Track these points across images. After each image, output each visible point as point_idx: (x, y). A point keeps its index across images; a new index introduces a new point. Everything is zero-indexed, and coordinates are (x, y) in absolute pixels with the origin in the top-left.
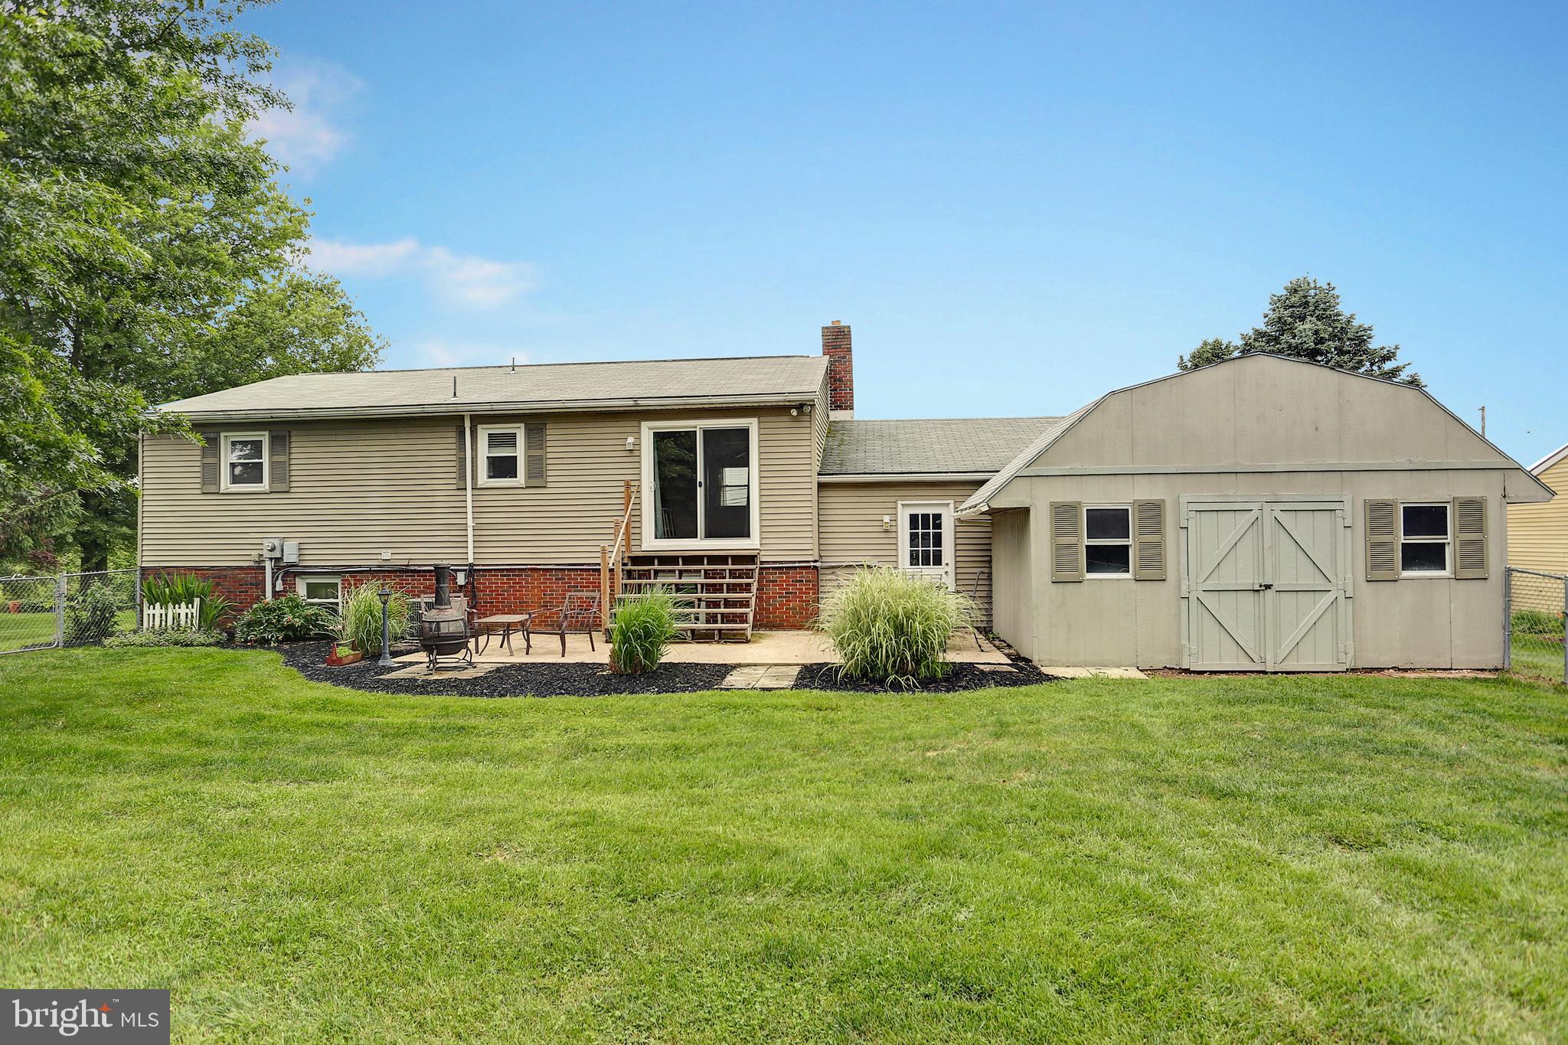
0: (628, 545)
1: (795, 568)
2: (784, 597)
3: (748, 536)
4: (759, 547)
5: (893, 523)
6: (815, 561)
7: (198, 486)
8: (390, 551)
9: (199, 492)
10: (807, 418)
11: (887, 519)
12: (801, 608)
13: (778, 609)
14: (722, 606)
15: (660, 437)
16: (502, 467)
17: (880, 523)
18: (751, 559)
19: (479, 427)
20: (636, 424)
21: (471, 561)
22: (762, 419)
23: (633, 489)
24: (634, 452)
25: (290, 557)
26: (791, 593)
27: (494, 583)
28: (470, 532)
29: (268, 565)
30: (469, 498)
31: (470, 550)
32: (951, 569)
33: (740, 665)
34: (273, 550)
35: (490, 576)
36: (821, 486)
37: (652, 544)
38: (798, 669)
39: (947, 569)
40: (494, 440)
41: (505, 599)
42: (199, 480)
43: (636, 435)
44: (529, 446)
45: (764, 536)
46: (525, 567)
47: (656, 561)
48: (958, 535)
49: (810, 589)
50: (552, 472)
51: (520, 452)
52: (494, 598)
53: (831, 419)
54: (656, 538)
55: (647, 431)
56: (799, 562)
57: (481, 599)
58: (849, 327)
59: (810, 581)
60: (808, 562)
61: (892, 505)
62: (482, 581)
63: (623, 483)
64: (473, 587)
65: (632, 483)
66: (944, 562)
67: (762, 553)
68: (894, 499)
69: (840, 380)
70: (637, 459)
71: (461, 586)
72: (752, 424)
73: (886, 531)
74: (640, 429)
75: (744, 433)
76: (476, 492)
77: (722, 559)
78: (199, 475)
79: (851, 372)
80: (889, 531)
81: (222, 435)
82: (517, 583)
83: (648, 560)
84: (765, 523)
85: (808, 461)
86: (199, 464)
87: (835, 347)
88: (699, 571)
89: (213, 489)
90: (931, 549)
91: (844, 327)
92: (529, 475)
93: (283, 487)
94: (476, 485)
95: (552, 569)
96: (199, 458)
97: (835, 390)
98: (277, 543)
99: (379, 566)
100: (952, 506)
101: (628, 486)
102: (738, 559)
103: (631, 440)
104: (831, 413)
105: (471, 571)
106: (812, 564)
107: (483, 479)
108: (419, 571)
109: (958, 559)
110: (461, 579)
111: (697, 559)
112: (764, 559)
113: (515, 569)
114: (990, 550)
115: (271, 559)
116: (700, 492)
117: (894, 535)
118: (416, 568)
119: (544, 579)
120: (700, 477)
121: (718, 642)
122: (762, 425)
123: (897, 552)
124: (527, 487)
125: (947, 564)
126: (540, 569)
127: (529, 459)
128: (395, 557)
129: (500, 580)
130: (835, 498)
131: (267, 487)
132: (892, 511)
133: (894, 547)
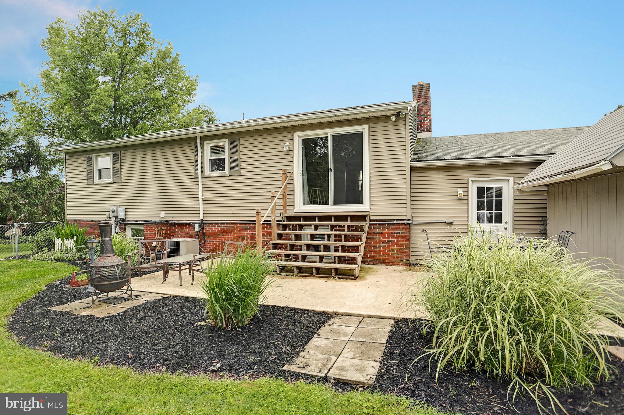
0: (285, 209)
1: (394, 224)
2: (386, 243)
3: (362, 203)
4: (369, 210)
5: (465, 194)
6: (408, 220)
7: (86, 181)
8: (164, 212)
9: (86, 184)
10: (403, 123)
11: (460, 191)
12: (398, 251)
13: (382, 251)
14: (340, 251)
15: (305, 142)
16: (218, 164)
17: (455, 194)
18: (363, 218)
19: (205, 142)
20: (290, 134)
21: (201, 218)
22: (371, 126)
23: (288, 175)
24: (289, 151)
25: (121, 216)
26: (391, 241)
27: (214, 231)
28: (201, 202)
29: (113, 220)
30: (200, 183)
31: (201, 212)
32: (510, 226)
33: (336, 314)
34: (113, 212)
35: (212, 226)
36: (413, 169)
37: (301, 208)
38: (392, 321)
39: (506, 226)
40: (214, 149)
41: (219, 240)
42: (86, 178)
43: (291, 141)
44: (231, 152)
45: (373, 202)
46: (229, 222)
47: (302, 219)
48: (516, 202)
49: (404, 238)
50: (244, 167)
51: (226, 155)
52: (214, 239)
53: (418, 137)
54: (304, 204)
55: (297, 138)
56: (397, 220)
57: (208, 240)
58: (429, 84)
59: (404, 233)
60: (403, 220)
61: (465, 181)
62: (207, 229)
63: (281, 172)
64: (204, 233)
65: (288, 171)
66: (504, 220)
67: (371, 214)
68: (466, 177)
69: (424, 115)
70: (291, 156)
71: (197, 232)
72: (365, 129)
73: (460, 199)
74: (293, 138)
75: (360, 135)
76: (204, 179)
77: (343, 218)
78: (86, 175)
79: (430, 110)
80: (462, 199)
81: (94, 155)
82: (226, 231)
83: (296, 218)
84: (373, 194)
85: (403, 152)
86: (85, 170)
87: (421, 96)
88: (328, 225)
89: (91, 182)
90: (494, 211)
91: (426, 84)
92: (231, 168)
93: (118, 180)
94: (204, 175)
95: (244, 223)
96: (85, 167)
97: (421, 121)
98: (115, 208)
99: (160, 221)
100: (511, 181)
101: (285, 172)
102: (354, 218)
103: (287, 144)
104: (418, 134)
105: (202, 224)
106: (406, 222)
107: (208, 172)
108: (178, 223)
109: (516, 219)
110: (197, 228)
111: (328, 218)
112: (372, 218)
113: (225, 223)
114: (546, 212)
115: (114, 216)
116: (331, 175)
117: (465, 202)
118: (177, 222)
119: (240, 229)
120: (331, 165)
121: (334, 278)
122: (372, 130)
123: (468, 214)
124: (230, 176)
125: (506, 223)
126: (238, 223)
127: (231, 159)
128: (167, 215)
129: (216, 229)
130: (422, 177)
131: (112, 181)
132: (465, 186)
133: (466, 210)
